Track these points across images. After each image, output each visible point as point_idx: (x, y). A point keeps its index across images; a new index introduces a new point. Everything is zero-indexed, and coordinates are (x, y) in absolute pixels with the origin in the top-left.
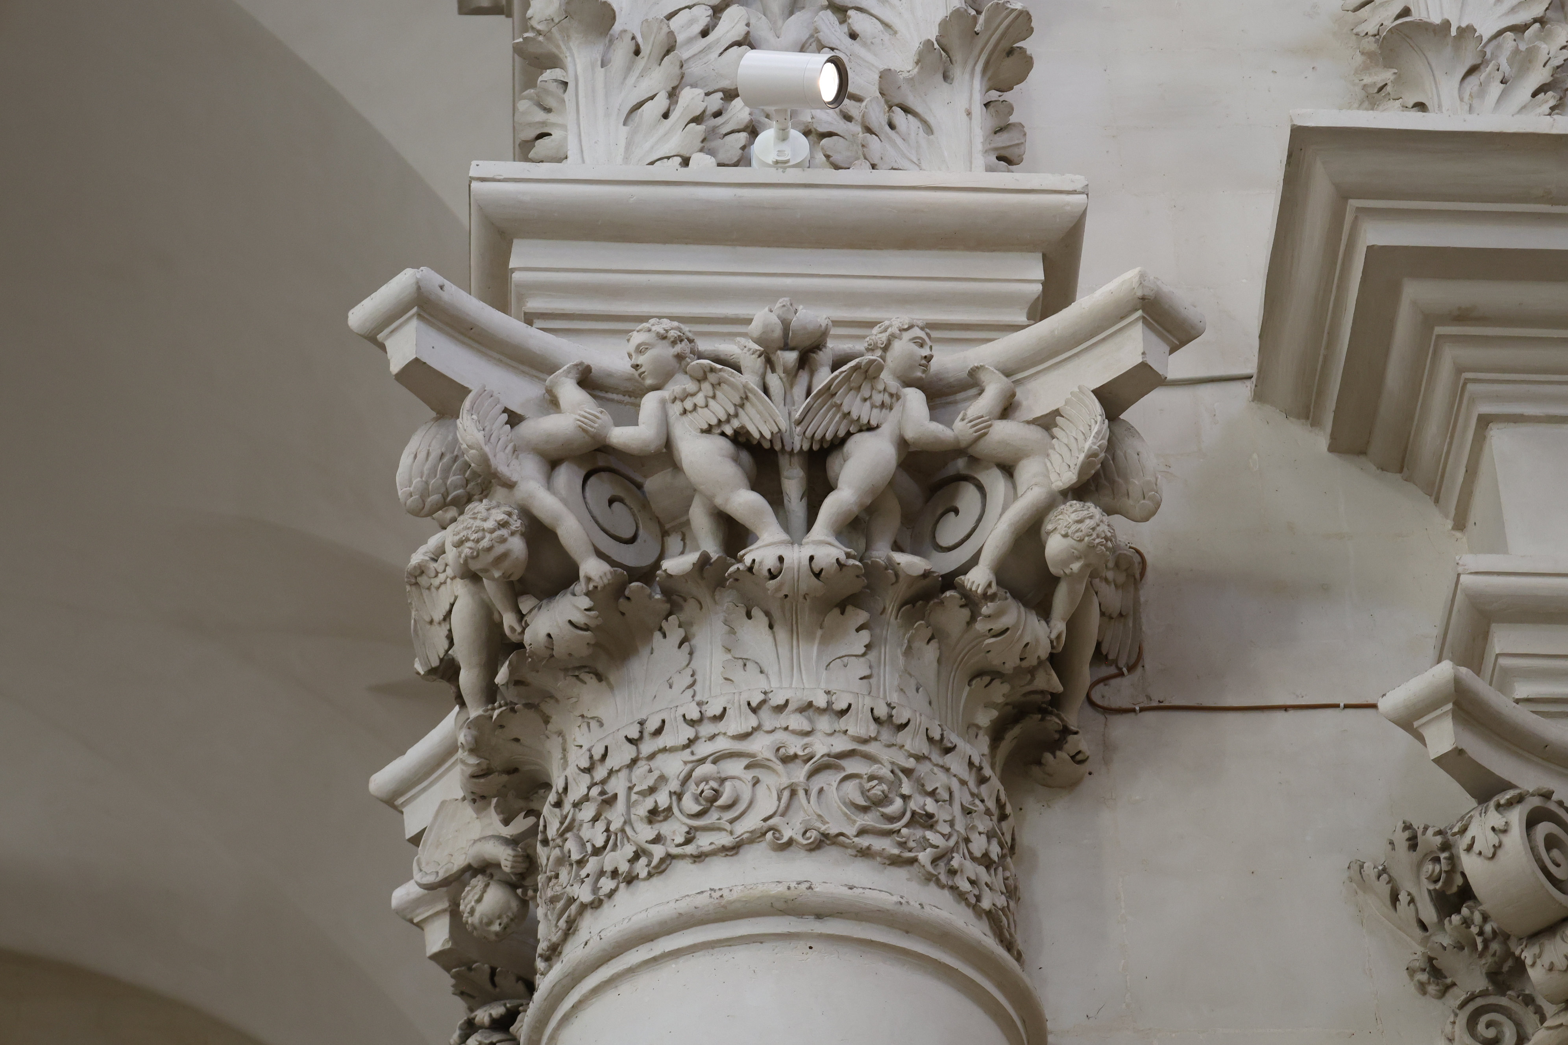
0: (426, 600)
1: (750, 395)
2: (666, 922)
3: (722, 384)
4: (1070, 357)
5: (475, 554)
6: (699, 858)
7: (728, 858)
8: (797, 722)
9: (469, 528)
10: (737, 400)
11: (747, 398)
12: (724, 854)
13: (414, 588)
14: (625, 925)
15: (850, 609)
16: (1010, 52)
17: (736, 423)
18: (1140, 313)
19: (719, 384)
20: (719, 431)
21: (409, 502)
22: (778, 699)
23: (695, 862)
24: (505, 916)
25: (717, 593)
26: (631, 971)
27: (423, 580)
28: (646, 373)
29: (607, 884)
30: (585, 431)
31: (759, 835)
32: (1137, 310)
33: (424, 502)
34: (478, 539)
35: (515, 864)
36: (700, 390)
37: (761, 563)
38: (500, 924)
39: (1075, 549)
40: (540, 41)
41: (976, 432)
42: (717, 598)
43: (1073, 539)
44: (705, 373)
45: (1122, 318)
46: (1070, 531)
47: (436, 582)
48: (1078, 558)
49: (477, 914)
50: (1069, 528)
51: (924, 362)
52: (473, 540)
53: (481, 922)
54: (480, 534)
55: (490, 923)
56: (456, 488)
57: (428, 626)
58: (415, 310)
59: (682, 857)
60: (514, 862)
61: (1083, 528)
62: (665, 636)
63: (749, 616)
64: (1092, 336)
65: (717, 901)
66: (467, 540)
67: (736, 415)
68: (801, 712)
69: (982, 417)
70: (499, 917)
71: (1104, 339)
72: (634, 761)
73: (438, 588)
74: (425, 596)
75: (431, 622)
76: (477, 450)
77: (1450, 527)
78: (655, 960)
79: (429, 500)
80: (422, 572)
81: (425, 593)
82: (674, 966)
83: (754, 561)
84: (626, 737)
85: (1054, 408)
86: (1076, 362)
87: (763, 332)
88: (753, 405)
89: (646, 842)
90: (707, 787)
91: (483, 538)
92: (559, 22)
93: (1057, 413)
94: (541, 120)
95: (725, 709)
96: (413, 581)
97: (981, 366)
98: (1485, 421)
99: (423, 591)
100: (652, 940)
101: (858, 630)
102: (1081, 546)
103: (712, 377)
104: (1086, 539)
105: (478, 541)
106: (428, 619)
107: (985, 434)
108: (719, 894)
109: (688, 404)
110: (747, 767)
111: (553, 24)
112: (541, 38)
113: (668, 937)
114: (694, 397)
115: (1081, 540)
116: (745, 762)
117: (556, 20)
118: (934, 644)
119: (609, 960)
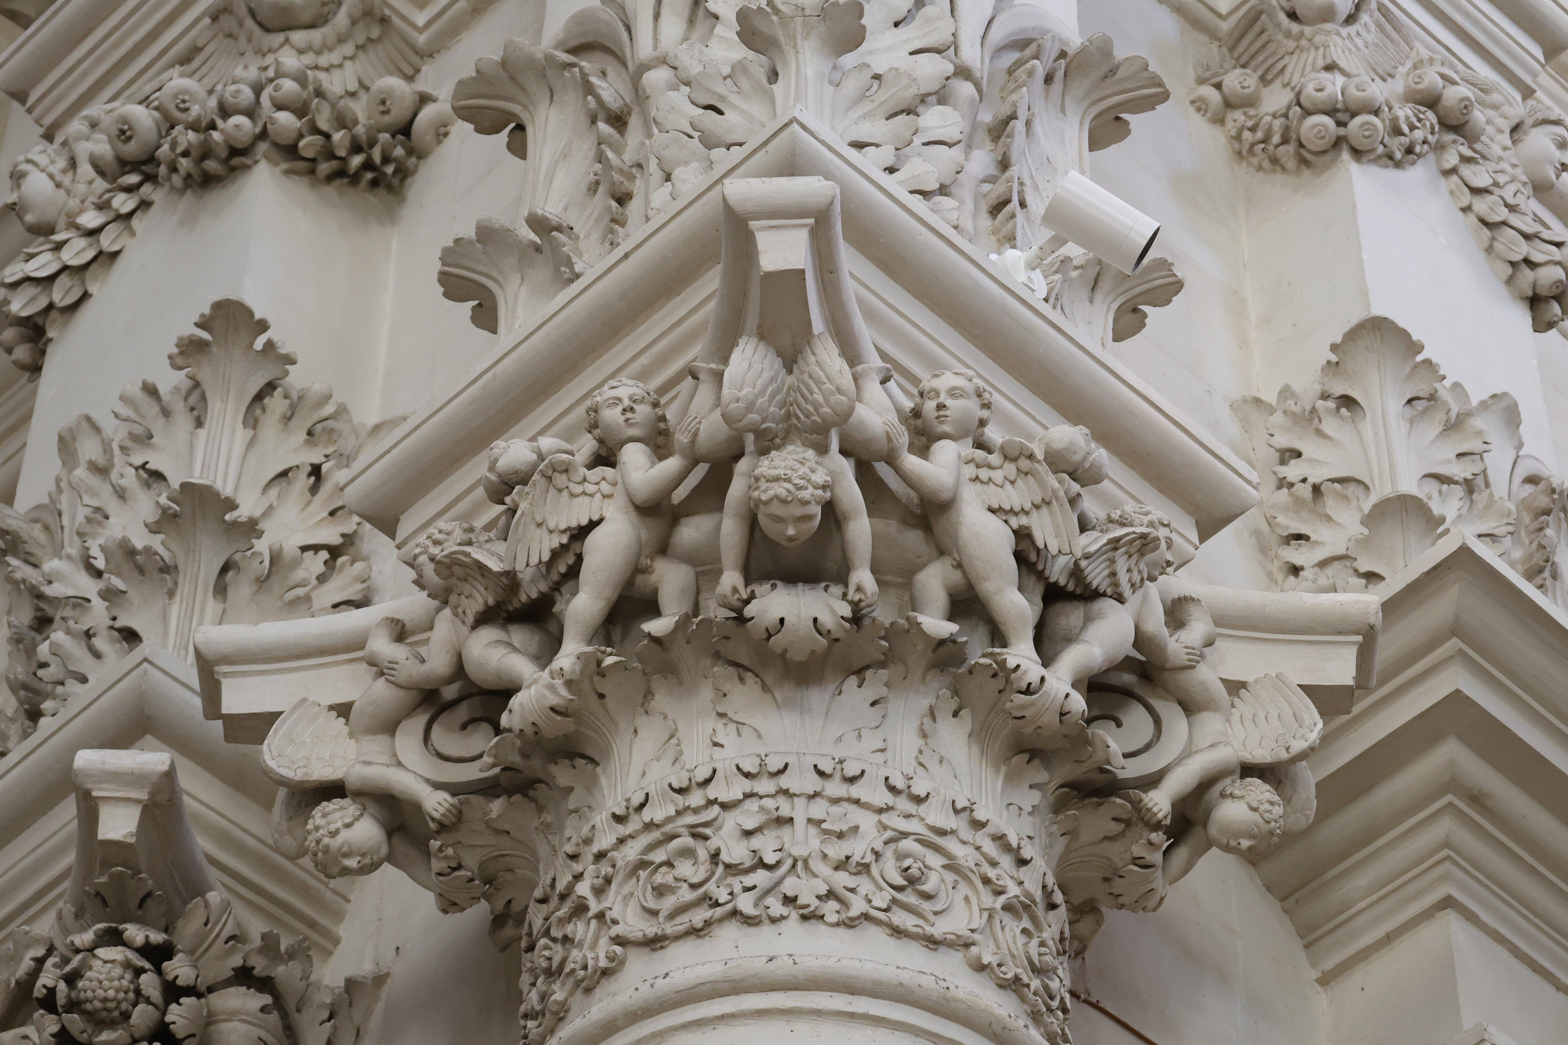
0: (548, 501)
1: (1054, 502)
2: (882, 983)
3: (1029, 476)
4: (1267, 640)
5: (789, 499)
6: (897, 932)
7: (926, 949)
8: (990, 847)
9: (793, 470)
10: (1038, 500)
11: (1048, 504)
12: (925, 944)
13: (544, 480)
14: (831, 963)
15: (1036, 762)
16: (1135, 310)
17: (1024, 520)
18: (1359, 638)
19: (1026, 474)
20: (1004, 518)
21: (733, 406)
22: (981, 815)
23: (892, 935)
24: (369, 857)
25: (932, 673)
26: (818, 1013)
27: (560, 480)
28: (949, 419)
29: (777, 908)
30: (889, 439)
31: (961, 943)
32: (1358, 633)
33: (745, 415)
34: (802, 487)
35: (448, 814)
36: (1001, 467)
37: (1025, 672)
38: (359, 862)
39: (1258, 827)
40: (772, 21)
41: (1189, 660)
42: (928, 677)
43: (1262, 817)
44: (1021, 454)
45: (1339, 633)
46: (1262, 808)
47: (578, 489)
48: (1252, 837)
49: (340, 839)
50: (1262, 804)
51: (1164, 565)
52: (795, 485)
53: (340, 849)
54: (802, 482)
55: (347, 855)
56: (773, 420)
57: (533, 527)
58: (812, 221)
59: (877, 922)
60: (449, 811)
61: (1274, 811)
62: (860, 686)
63: (955, 714)
64: (1299, 632)
65: (941, 990)
66: (788, 480)
67: (1027, 513)
68: (993, 840)
69: (1194, 649)
70: (363, 855)
71: (1310, 642)
72: (816, 795)
73: (573, 496)
74: (550, 495)
75: (539, 525)
76: (849, 400)
77: (1314, 978)
78: (852, 1016)
79: (751, 416)
80: (566, 471)
81: (552, 492)
82: (870, 1032)
83: (1018, 666)
84: (815, 766)
85: (1242, 679)
86: (1269, 647)
87: (1067, 449)
88: (1051, 513)
89: (844, 887)
90: (914, 865)
91: (806, 488)
92: (810, 16)
93: (1243, 685)
94: (721, 93)
95: (929, 794)
96: (550, 473)
97: (1198, 600)
98: (1448, 903)
99: (551, 488)
100: (853, 994)
101: (1031, 787)
102: (1265, 827)
103: (1024, 463)
104: (1273, 824)
105: (800, 488)
106: (539, 519)
107: (1193, 667)
108: (945, 985)
109: (984, 474)
110: (945, 867)
111: (801, 14)
112: (775, 18)
113: (871, 999)
114: (992, 471)
115: (1268, 822)
116: (946, 862)
117: (807, 12)
118: (1064, 840)
119: (791, 990)
